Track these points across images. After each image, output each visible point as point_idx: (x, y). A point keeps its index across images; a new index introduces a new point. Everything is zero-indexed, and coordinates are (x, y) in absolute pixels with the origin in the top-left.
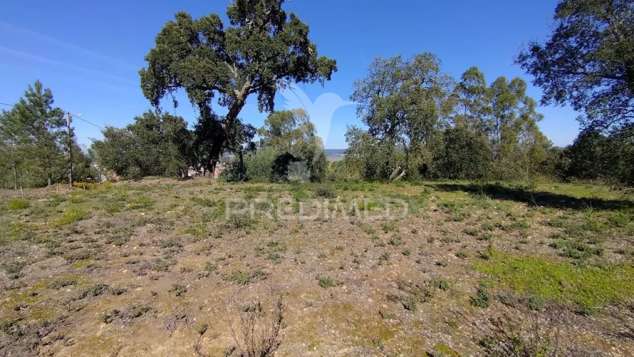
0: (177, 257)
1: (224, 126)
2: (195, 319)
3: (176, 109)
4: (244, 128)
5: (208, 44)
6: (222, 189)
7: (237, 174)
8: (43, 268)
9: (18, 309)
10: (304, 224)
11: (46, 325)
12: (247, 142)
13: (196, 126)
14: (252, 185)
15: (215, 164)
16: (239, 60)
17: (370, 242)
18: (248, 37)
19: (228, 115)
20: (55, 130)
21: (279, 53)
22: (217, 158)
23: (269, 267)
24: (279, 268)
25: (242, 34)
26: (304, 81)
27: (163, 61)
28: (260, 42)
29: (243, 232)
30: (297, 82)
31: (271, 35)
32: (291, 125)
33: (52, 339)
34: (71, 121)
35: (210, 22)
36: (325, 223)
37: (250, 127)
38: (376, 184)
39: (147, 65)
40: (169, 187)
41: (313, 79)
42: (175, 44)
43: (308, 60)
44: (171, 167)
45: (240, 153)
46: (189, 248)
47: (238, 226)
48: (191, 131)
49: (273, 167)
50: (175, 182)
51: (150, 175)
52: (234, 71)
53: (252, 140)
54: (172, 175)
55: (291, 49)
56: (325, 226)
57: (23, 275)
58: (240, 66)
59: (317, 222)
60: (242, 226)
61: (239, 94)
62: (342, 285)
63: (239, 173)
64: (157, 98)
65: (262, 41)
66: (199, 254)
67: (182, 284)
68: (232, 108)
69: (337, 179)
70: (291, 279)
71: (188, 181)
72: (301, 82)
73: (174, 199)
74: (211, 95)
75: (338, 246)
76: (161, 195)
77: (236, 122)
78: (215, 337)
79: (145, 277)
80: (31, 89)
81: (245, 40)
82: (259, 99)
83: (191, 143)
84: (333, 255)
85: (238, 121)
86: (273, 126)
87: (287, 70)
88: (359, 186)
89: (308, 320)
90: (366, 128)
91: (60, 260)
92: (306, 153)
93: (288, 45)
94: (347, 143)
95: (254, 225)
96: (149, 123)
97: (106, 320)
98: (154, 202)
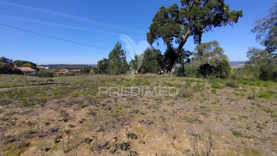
0: (160, 105)
1: (176, 52)
2: (170, 132)
3: (158, 46)
4: (185, 52)
5: (171, 18)
6: (175, 79)
7: (180, 73)
8: (122, 101)
9: (117, 112)
10: (220, 100)
11: (125, 119)
12: (186, 59)
13: (165, 53)
14: (188, 79)
15: (172, 68)
16: (185, 21)
17: (269, 118)
18: (190, 10)
19: (178, 47)
20: (122, 57)
21: (206, 14)
22: (173, 65)
23: (202, 118)
24: (207, 120)
25: (187, 9)
26: (219, 26)
27: (155, 28)
28: (196, 11)
29: (186, 99)
30: (215, 27)
31: (202, 6)
32: (209, 50)
33: (127, 124)
34: (125, 53)
35: (173, 7)
36: (233, 101)
37: (188, 52)
38: (269, 82)
39: (149, 31)
40: (155, 77)
41: (226, 24)
42: (159, 20)
43: (223, 14)
44: (155, 70)
45: (183, 64)
46: (164, 102)
47: (184, 96)
48: (163, 55)
49: (198, 70)
50: (156, 75)
51: (148, 72)
52: (182, 27)
53: (189, 58)
54: (155, 73)
55: (213, 11)
56: (233, 103)
57: (117, 102)
58: (185, 24)
59: (227, 100)
60: (186, 97)
61: (184, 37)
62: (249, 138)
63: (181, 73)
64: (152, 43)
65: (197, 10)
66: (169, 105)
67: (164, 116)
68: (181, 44)
69: (236, 78)
70: (214, 126)
71: (161, 75)
72: (217, 26)
73: (157, 82)
74: (172, 39)
75: (244, 115)
76: (152, 80)
77: (182, 50)
78: (180, 142)
79: (150, 110)
80: (116, 44)
81: (189, 12)
82: (194, 38)
83: (163, 60)
84: (240, 120)
85: (183, 49)
86: (199, 51)
87: (210, 22)
88: (256, 82)
89: (228, 151)
90: (264, 48)
91: (125, 99)
92: (218, 64)
93: (211, 9)
94: (248, 58)
95: (192, 97)
96: (148, 53)
97: (140, 122)
98: (150, 82)
